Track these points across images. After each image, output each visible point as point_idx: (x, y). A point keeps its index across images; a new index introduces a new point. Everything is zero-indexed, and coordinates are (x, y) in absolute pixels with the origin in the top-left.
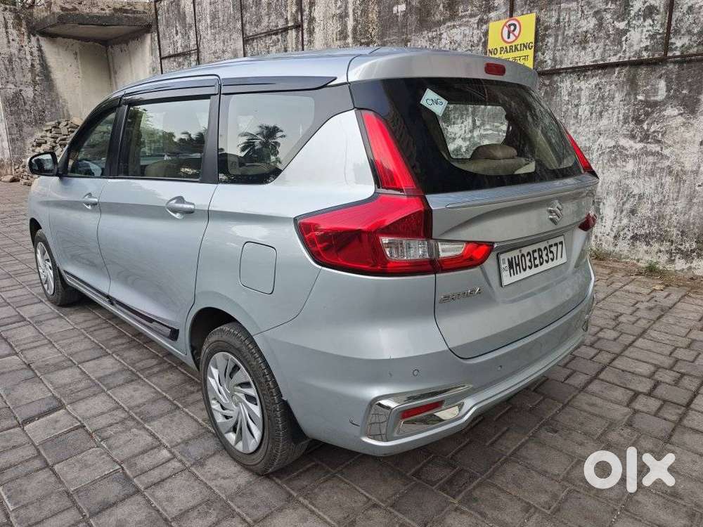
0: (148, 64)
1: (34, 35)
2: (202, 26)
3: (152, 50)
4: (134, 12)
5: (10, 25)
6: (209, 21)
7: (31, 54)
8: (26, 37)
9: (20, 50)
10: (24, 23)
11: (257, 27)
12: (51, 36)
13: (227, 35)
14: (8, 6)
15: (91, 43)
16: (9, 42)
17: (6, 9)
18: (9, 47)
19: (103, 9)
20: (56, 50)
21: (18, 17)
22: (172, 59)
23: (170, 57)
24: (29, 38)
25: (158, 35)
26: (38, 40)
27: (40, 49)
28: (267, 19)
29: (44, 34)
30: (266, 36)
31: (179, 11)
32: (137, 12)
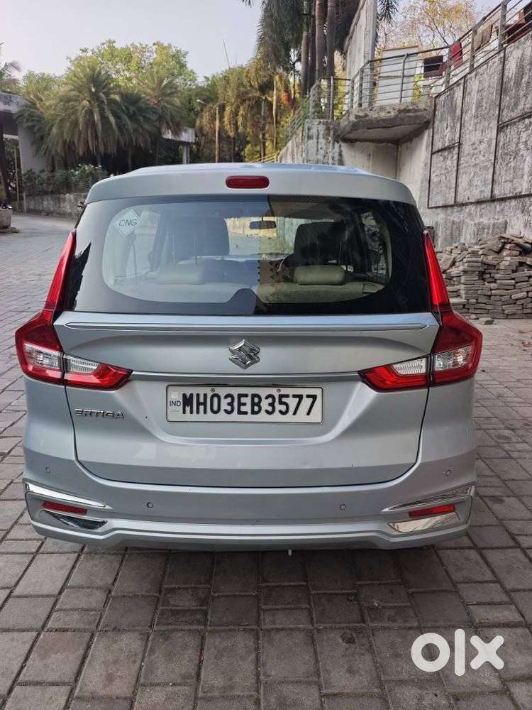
0: (423, 160)
1: (338, 142)
2: (467, 117)
3: (427, 147)
4: (416, 111)
5: (321, 136)
6: (474, 111)
7: (333, 158)
8: (331, 145)
9: (325, 156)
10: (332, 132)
11: (513, 111)
12: (350, 141)
13: (486, 124)
14: (322, 121)
15: (384, 144)
16: (318, 150)
17: (320, 122)
18: (317, 154)
19: (389, 112)
20: (353, 153)
21: (328, 129)
22: (440, 153)
23: (438, 151)
24: (333, 145)
25: (433, 132)
26: (340, 146)
27: (340, 155)
28: (523, 101)
29: (345, 140)
30: (519, 121)
31: (452, 104)
32: (419, 110)
